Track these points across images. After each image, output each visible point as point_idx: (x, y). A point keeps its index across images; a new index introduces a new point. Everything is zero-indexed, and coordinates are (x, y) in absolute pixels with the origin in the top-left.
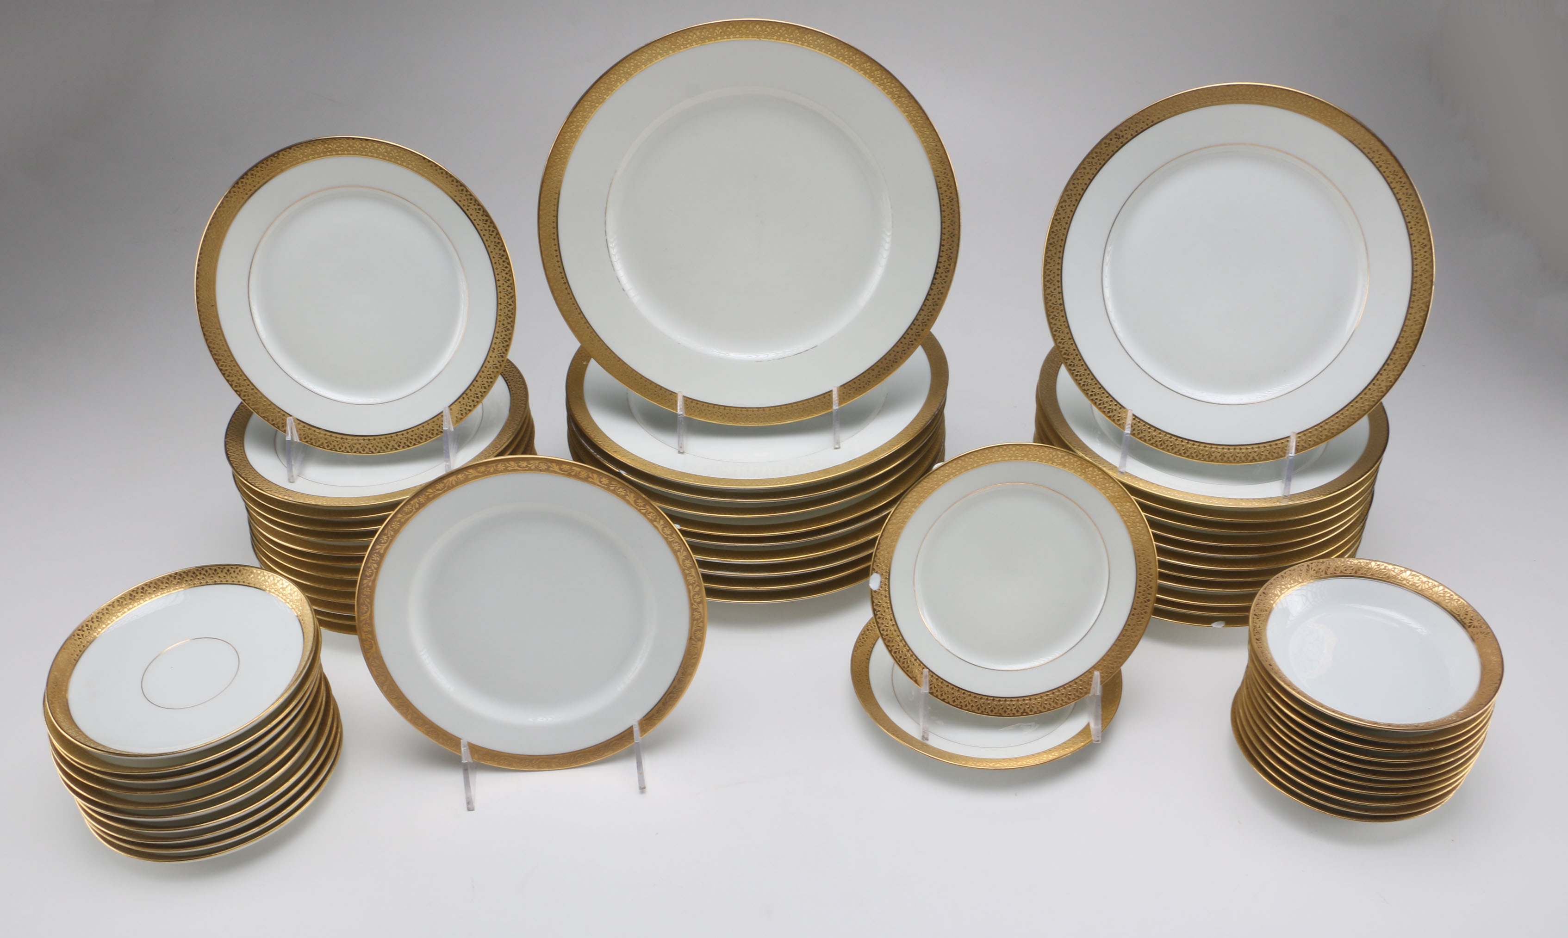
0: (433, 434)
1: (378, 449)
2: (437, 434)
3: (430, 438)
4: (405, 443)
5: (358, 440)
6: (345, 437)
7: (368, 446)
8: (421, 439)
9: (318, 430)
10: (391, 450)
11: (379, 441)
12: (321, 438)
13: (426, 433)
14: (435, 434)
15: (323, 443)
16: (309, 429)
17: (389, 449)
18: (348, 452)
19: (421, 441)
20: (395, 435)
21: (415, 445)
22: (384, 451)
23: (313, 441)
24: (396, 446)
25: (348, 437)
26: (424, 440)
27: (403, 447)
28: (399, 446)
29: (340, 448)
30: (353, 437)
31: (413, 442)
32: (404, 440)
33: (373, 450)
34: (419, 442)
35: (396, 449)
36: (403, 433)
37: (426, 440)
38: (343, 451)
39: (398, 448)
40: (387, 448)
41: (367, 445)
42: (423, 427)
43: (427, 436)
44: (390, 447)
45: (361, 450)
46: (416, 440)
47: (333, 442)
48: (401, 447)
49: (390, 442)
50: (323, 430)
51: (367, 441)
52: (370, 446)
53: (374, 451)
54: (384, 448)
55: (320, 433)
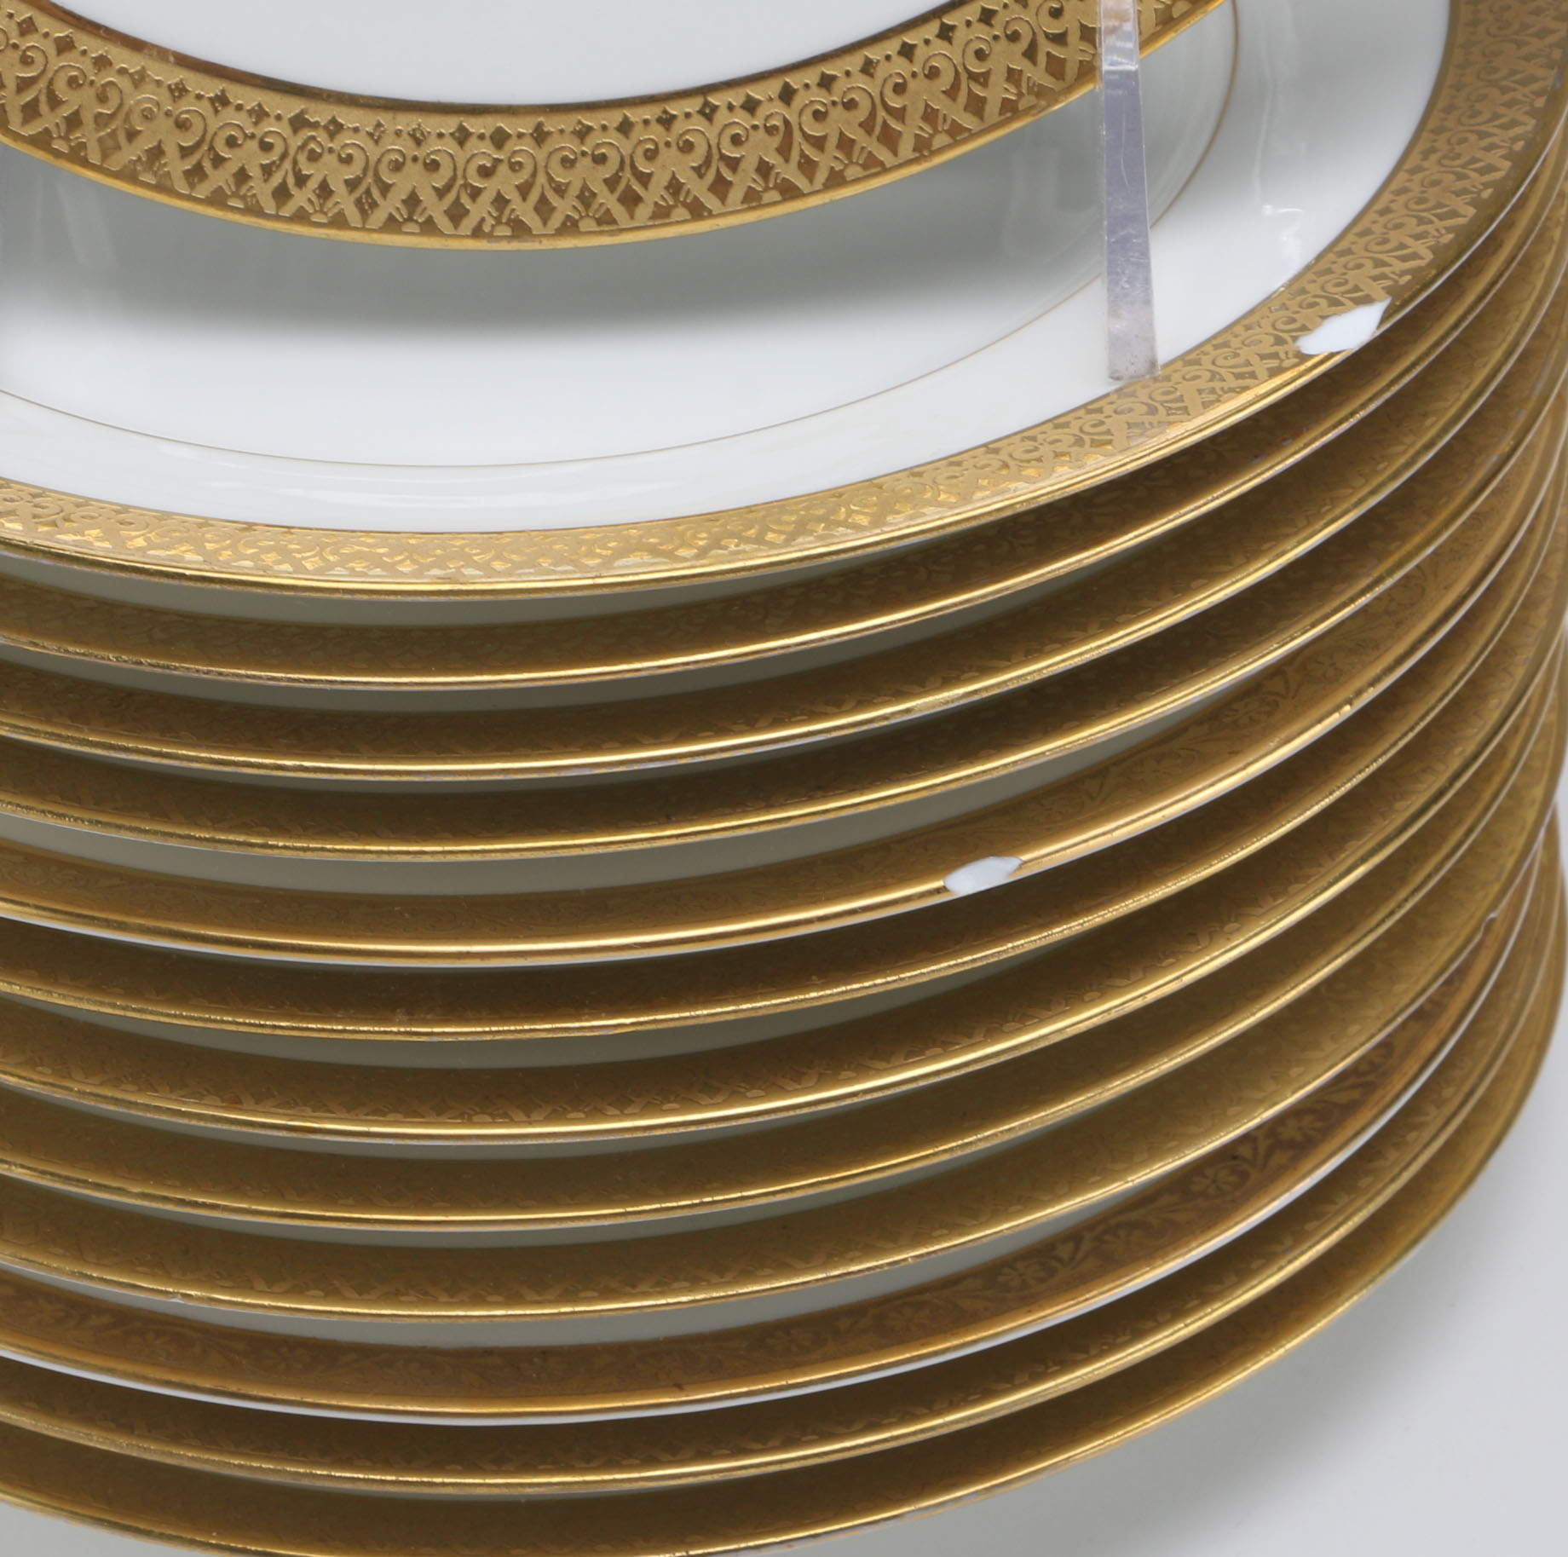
0: (976, 106)
1: (564, 207)
2: (1010, 109)
3: (957, 133)
4: (764, 169)
5: (418, 139)
6: (320, 113)
7: (490, 187)
8: (889, 139)
9: (122, 58)
10: (661, 214)
11: (571, 145)
12: (148, 116)
13: (925, 93)
14: (992, 109)
15: (157, 152)
16: (64, 46)
17: (643, 212)
18: (339, 222)
19: (884, 155)
20: (693, 105)
21: (836, 180)
22: (606, 220)
23: (88, 135)
24: (698, 189)
25: (349, 117)
26: (906, 149)
27: (752, 199)
28: (720, 187)
29: (282, 194)
30: (384, 118)
31: (826, 161)
32: (763, 148)
33: (524, 211)
34: (874, 166)
35: (698, 211)
36: (755, 92)
37: (923, 148)
38: (301, 217)
39: (711, 202)
40: (631, 200)
41: (485, 173)
42: (907, 51)
43: (930, 115)
44: (655, 194)
45: (436, 210)
46: (845, 144)
47: (231, 142)
48: (736, 195)
49: (651, 155)
50: (162, 54)
51: (486, 148)
52: (506, 183)
53: (531, 220)
54: (608, 200)
55: (139, 80)
